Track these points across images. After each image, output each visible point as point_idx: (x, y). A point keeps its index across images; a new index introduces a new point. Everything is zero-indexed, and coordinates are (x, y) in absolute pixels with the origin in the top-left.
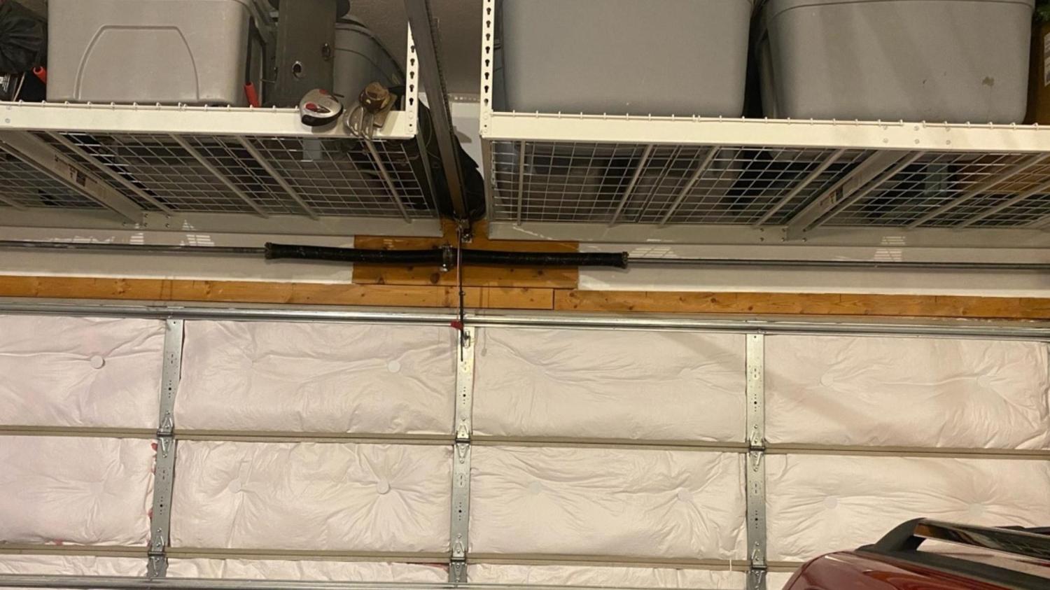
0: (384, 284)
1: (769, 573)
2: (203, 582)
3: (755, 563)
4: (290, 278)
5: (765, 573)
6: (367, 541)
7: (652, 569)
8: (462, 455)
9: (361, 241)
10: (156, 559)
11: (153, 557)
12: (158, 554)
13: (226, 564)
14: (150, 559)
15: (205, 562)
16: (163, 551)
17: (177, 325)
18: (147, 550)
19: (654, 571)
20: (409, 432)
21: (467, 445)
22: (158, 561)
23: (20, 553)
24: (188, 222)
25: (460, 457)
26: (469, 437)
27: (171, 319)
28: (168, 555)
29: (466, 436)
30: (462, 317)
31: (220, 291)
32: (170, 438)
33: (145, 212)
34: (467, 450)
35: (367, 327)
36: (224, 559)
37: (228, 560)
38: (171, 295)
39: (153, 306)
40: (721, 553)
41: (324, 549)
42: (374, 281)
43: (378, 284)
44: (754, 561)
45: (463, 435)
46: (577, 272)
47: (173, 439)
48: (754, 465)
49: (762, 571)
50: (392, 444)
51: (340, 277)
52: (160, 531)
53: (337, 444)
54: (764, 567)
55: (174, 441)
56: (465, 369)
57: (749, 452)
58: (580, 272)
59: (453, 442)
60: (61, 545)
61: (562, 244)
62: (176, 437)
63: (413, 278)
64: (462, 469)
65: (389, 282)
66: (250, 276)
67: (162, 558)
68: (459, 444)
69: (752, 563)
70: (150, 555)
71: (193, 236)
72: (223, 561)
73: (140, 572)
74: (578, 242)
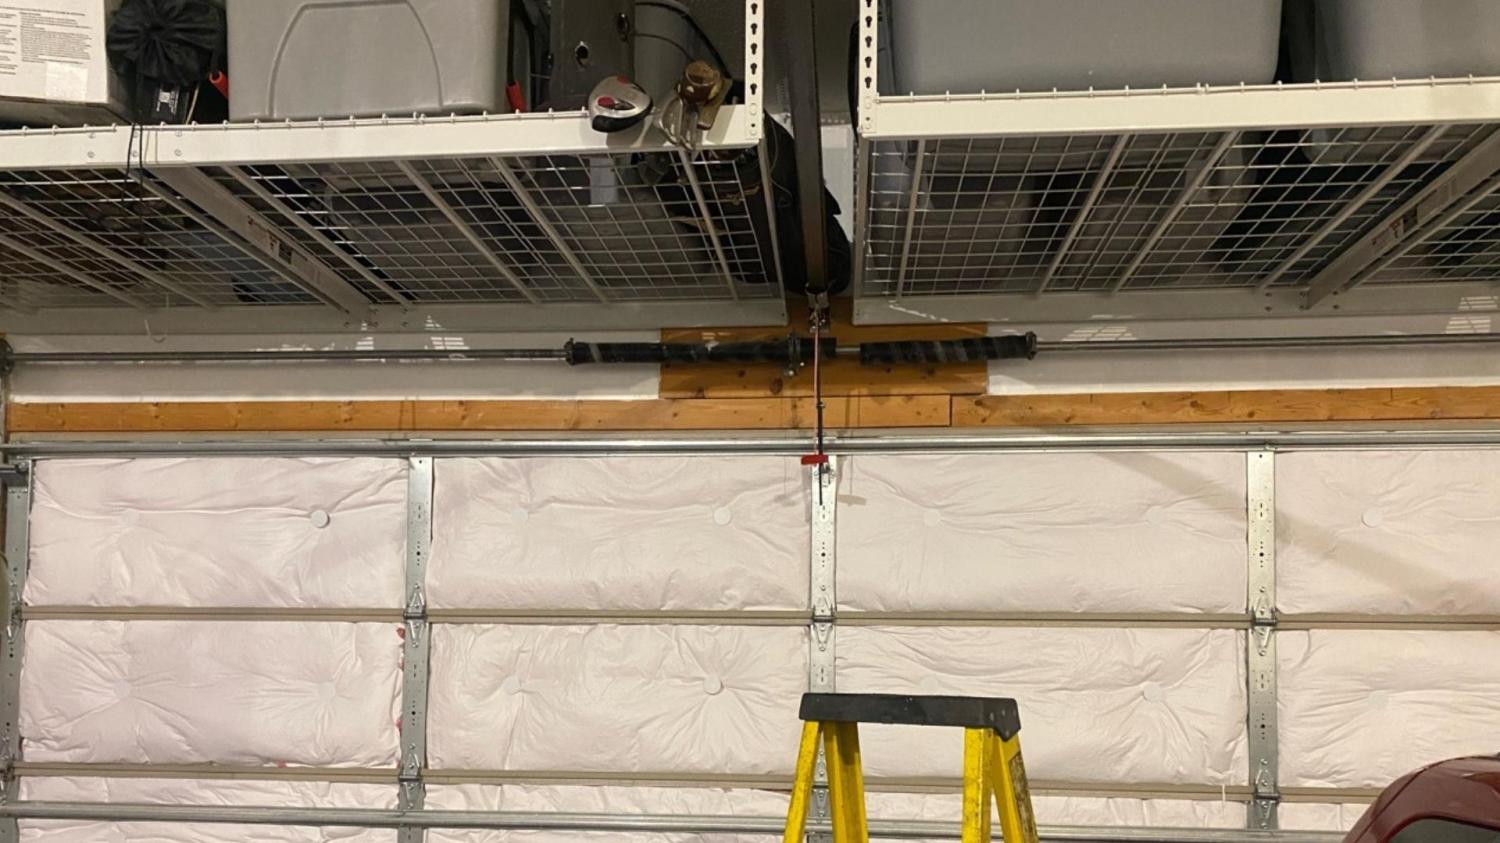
0: (704, 398)
1: (1282, 805)
2: (473, 815)
3: (1262, 790)
4: (574, 393)
5: (1277, 804)
6: (694, 759)
7: (1104, 799)
8: (822, 639)
9: (670, 337)
10: (409, 785)
11: (405, 783)
12: (413, 778)
13: (502, 792)
14: (402, 785)
15: (474, 788)
16: (419, 774)
17: (423, 465)
18: (397, 773)
19: (1107, 802)
20: (747, 609)
21: (829, 625)
22: (412, 788)
23: (233, 778)
24: (432, 318)
25: (819, 642)
26: (832, 613)
27: (415, 456)
28: (425, 779)
29: (828, 613)
30: (820, 440)
31: (480, 415)
32: (421, 621)
33: (373, 307)
34: (829, 633)
35: (684, 459)
36: (500, 785)
37: (505, 787)
38: (414, 423)
39: (390, 440)
40: (1210, 774)
41: (635, 769)
42: (690, 394)
43: (696, 398)
44: (1259, 786)
45: (823, 611)
46: (985, 371)
47: (425, 622)
48: (1260, 646)
49: (1272, 802)
50: (722, 625)
51: (643, 390)
52: (414, 748)
53: (647, 626)
54: (1276, 795)
55: (427, 624)
56: (823, 518)
57: (1253, 628)
58: (989, 371)
59: (808, 621)
60: (284, 766)
61: (963, 328)
62: (430, 619)
63: (745, 388)
64: (822, 659)
65: (710, 394)
66: (518, 392)
67: (417, 784)
68: (817, 624)
69: (1256, 790)
70: (401, 781)
71: (440, 339)
72: (499, 788)
73: (389, 803)
74: (985, 323)
